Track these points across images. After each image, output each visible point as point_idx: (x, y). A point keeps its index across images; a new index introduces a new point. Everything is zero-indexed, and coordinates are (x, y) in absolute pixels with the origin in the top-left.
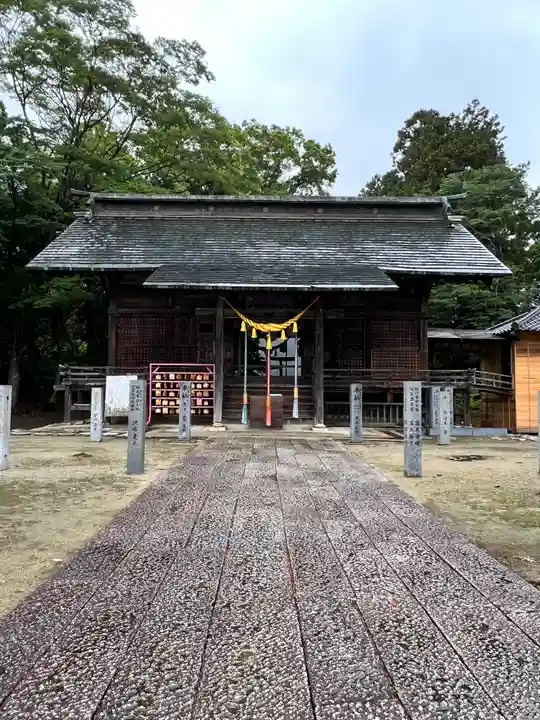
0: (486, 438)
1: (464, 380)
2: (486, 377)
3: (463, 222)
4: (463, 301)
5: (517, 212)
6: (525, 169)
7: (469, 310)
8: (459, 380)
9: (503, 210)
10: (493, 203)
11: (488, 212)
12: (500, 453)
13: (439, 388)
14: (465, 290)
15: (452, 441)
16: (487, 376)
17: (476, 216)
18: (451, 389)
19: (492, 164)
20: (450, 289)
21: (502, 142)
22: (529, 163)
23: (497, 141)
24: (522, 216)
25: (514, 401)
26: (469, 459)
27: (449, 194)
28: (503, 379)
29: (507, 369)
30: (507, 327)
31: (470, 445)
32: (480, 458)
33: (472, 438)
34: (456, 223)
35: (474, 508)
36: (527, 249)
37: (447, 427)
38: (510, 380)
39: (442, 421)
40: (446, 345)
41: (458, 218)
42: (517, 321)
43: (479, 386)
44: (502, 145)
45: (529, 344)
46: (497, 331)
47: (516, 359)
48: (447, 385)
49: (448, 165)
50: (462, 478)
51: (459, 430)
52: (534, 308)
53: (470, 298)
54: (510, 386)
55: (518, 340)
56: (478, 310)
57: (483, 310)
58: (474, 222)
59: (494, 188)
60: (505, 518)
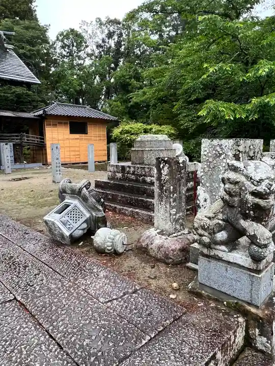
0: (32, 169)
1: (19, 139)
2: (31, 138)
3: (14, 50)
4: (19, 96)
5: (45, 51)
6: (48, 28)
7: (22, 102)
8: (17, 139)
9: (37, 48)
10: (31, 43)
11: (28, 47)
12: (37, 175)
13: (4, 144)
14: (19, 90)
15: (12, 171)
16: (33, 137)
17: (23, 48)
18: (11, 144)
19: (31, 20)
20: (10, 89)
21: (35, 8)
22: (50, 25)
23: (32, 7)
24: (48, 54)
25: (46, 150)
26: (20, 179)
27: (5, 31)
28: (41, 139)
29: (42, 134)
30: (41, 112)
31: (22, 173)
32: (26, 178)
33: (25, 169)
34: (10, 49)
35: (18, 203)
36: (51, 72)
37: (9, 164)
38: (43, 139)
39: (6, 161)
40: (9, 120)
41: (11, 47)
42: (46, 110)
43: (28, 143)
44: (35, 11)
45: (52, 122)
46: (36, 114)
47: (46, 129)
48: (10, 142)
49: (5, 13)
50: (15, 190)
51: (18, 166)
52: (54, 103)
53: (22, 95)
54: (44, 142)
55: (46, 119)
56: (27, 102)
57: (30, 102)
58: (21, 51)
59: (31, 34)
60: (33, 205)
